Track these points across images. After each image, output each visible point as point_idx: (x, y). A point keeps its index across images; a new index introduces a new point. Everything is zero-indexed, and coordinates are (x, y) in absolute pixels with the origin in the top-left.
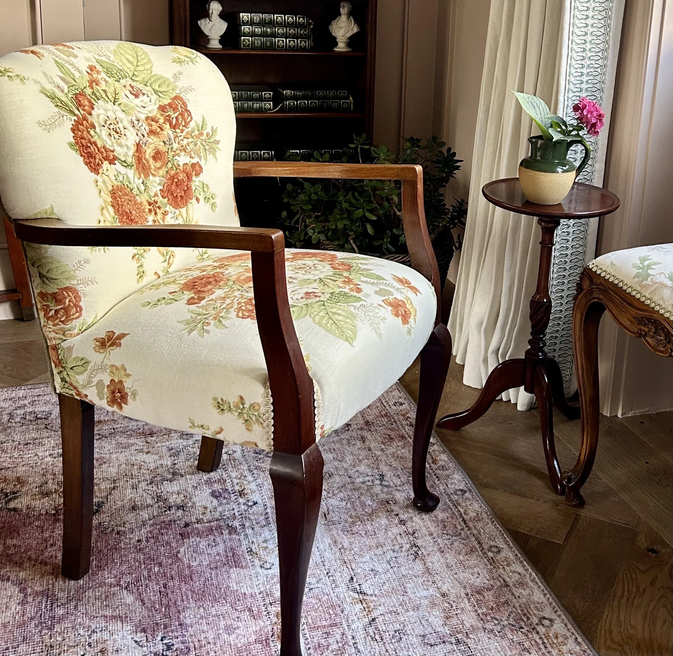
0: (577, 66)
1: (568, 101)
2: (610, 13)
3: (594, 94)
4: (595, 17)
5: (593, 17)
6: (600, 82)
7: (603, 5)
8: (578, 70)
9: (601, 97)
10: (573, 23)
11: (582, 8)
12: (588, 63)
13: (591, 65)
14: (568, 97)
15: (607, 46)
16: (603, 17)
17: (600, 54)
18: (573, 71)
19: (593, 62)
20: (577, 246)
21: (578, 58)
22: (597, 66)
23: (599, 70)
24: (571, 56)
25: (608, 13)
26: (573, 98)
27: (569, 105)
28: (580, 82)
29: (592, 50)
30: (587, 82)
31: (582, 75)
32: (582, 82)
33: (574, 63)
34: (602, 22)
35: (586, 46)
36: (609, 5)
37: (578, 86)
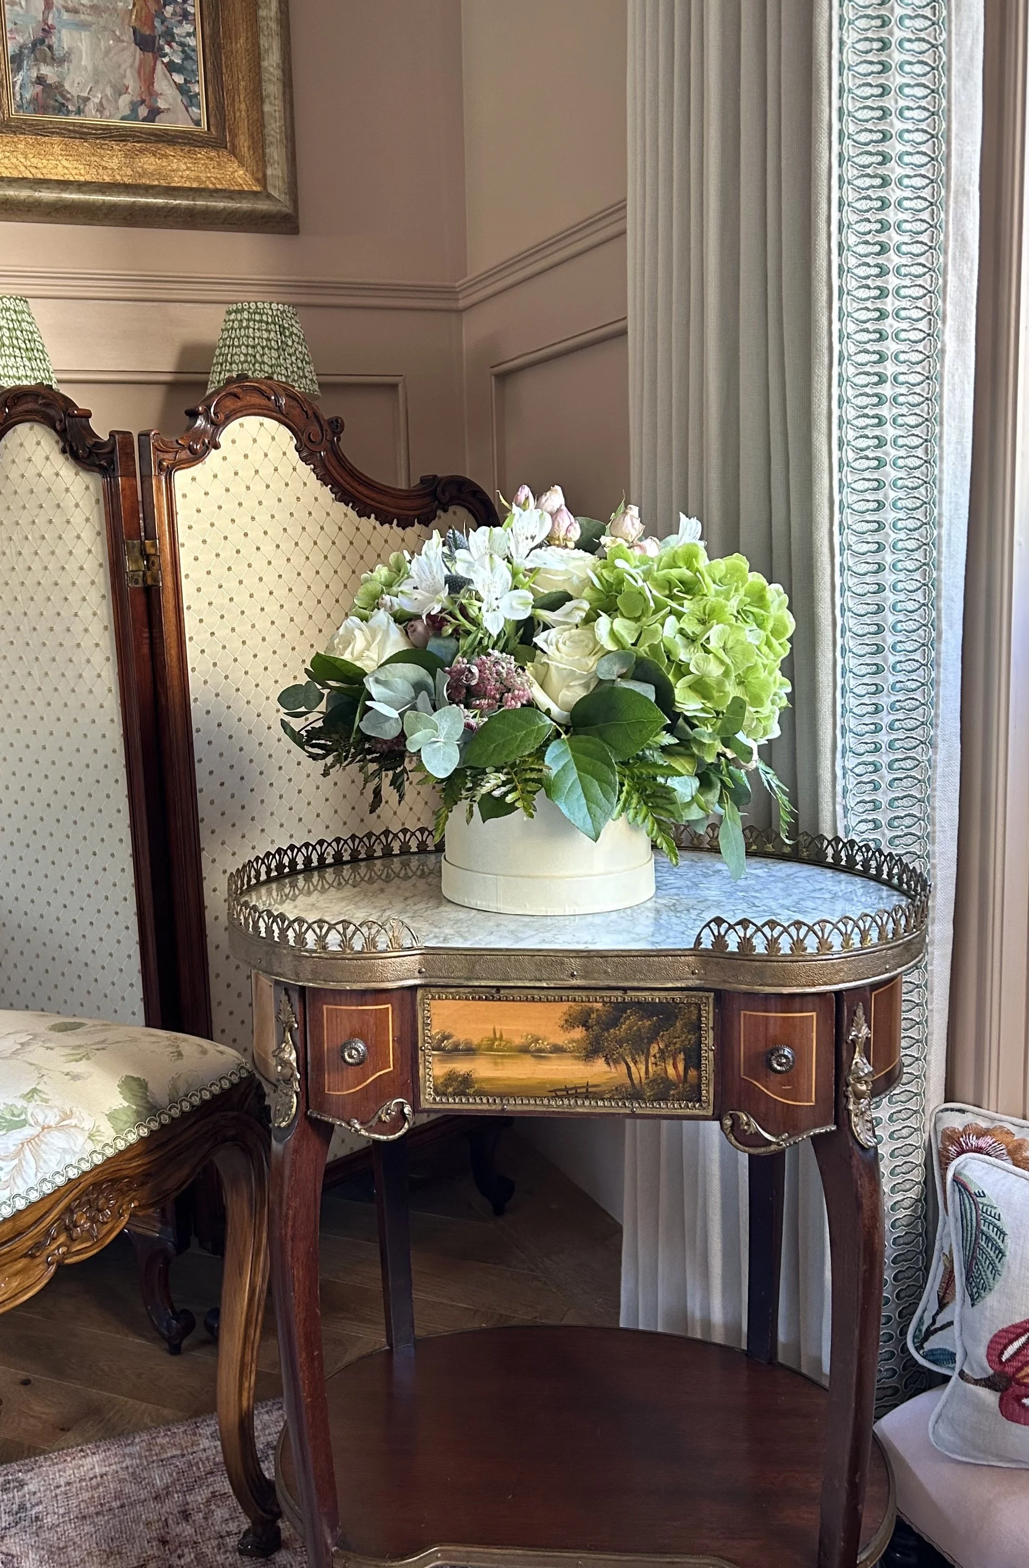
0: (861, 690)
1: (844, 777)
2: (935, 554)
3: (911, 754)
4: (900, 566)
5: (894, 566)
6: (923, 723)
7: (916, 535)
8: (866, 700)
9: (929, 760)
10: (842, 584)
11: (865, 548)
12: (892, 680)
13: (898, 685)
14: (844, 767)
15: (934, 634)
16: (918, 564)
17: (918, 656)
18: (852, 702)
19: (901, 677)
20: (905, 1132)
21: (864, 670)
22: (914, 685)
23: (918, 695)
24: (843, 667)
25: (931, 552)
26: (856, 770)
27: (850, 787)
28: (873, 727)
29: (899, 647)
30: (891, 727)
31: (877, 711)
32: (878, 729)
33: (853, 683)
34: (917, 576)
35: (884, 641)
36: (932, 534)
37: (867, 738)
